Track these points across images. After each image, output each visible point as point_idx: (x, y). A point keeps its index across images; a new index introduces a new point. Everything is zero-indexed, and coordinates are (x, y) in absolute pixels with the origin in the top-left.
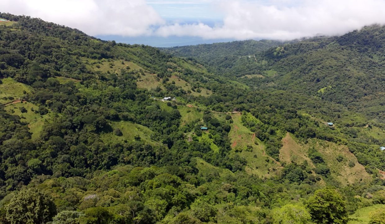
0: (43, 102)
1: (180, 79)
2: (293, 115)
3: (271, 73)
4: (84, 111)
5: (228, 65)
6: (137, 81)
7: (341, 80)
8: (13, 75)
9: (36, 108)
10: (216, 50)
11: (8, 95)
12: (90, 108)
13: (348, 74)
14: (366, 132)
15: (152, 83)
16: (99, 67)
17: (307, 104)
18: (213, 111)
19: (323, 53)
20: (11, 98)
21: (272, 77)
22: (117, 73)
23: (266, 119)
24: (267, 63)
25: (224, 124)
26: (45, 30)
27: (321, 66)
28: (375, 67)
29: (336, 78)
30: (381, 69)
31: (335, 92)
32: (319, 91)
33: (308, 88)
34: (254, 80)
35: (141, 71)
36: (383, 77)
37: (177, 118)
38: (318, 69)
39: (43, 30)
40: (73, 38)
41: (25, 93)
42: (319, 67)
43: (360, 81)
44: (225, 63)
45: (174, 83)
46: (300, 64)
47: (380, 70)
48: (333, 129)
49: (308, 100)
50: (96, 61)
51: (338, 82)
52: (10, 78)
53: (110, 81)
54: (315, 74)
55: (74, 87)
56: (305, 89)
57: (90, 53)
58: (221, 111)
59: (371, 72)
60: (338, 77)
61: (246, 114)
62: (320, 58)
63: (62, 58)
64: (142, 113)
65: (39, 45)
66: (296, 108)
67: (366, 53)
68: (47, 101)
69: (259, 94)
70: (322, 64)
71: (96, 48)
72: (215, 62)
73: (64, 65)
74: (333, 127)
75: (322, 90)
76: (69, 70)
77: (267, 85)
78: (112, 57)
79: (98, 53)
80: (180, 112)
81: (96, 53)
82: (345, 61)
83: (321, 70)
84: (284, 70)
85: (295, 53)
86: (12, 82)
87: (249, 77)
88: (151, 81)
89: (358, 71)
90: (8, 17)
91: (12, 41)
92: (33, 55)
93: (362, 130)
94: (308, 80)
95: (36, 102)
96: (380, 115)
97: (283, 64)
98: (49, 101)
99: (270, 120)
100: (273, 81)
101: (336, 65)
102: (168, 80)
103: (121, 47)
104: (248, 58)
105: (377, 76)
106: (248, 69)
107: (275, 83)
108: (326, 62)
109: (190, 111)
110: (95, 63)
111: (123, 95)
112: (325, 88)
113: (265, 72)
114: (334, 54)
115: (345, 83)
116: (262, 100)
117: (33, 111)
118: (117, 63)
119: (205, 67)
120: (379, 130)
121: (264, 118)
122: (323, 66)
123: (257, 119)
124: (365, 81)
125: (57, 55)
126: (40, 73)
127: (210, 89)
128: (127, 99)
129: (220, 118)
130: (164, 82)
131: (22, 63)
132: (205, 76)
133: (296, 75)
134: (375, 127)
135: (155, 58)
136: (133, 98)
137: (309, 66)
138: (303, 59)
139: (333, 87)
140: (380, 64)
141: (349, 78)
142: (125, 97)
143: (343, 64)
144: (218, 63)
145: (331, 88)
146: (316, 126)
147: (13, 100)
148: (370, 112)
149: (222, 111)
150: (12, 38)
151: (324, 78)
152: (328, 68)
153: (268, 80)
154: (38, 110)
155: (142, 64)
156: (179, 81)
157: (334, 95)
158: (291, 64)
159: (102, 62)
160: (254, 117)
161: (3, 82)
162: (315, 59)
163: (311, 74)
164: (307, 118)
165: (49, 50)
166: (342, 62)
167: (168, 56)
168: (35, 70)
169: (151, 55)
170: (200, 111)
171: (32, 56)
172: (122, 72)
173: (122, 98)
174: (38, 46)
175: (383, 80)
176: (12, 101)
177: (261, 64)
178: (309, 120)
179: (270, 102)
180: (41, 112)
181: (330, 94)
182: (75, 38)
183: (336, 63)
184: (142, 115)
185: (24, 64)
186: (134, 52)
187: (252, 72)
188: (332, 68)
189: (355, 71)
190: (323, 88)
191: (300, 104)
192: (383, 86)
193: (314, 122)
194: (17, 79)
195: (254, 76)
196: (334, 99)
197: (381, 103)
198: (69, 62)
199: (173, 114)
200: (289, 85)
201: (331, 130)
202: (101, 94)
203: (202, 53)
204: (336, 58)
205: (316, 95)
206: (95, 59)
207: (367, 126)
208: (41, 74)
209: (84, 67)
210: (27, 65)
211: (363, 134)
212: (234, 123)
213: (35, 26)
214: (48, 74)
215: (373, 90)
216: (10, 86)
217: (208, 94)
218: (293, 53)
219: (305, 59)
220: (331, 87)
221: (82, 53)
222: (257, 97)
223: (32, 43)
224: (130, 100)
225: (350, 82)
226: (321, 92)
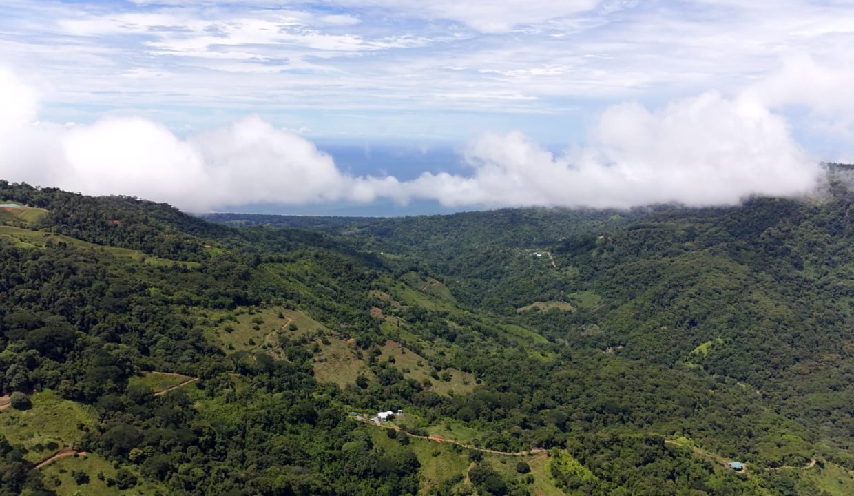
0: (123, 452)
1: (406, 350)
2: (657, 449)
3: (590, 300)
4: (216, 481)
5: (492, 273)
6: (315, 362)
7: (743, 325)
8: (53, 383)
9: (111, 472)
10: (463, 231)
11: (46, 440)
12: (230, 474)
13: (756, 311)
14: (813, 478)
15: (345, 366)
16: (229, 330)
17: (679, 398)
18: (488, 451)
19: (697, 259)
20: (52, 446)
21: (592, 311)
22: (270, 341)
23: (603, 469)
24: (578, 273)
25: (515, 489)
26: (107, 230)
27: (696, 290)
28: (809, 289)
29: (730, 320)
30: (822, 296)
31: (731, 355)
32: (696, 351)
33: (673, 341)
34: (553, 317)
35: (320, 333)
36: (829, 315)
37: (412, 472)
38: (691, 296)
39: (101, 228)
40: (169, 250)
41: (81, 427)
42: (692, 291)
43: (781, 326)
44: (485, 268)
45: (392, 361)
46: (651, 283)
47: (820, 298)
48: (745, 479)
49: (680, 386)
50: (224, 314)
51: (737, 330)
52: (47, 391)
53: (259, 377)
54: (686, 308)
55: (185, 404)
56: (666, 344)
57: (211, 296)
58: (505, 450)
59: (802, 303)
60: (734, 318)
61: (558, 456)
62: (693, 272)
63: (153, 318)
64: (333, 459)
65: (103, 289)
66: (657, 410)
67: (788, 258)
68: (133, 451)
69: (575, 378)
70: (698, 286)
71: (220, 275)
72: (465, 264)
73: (160, 338)
74: (743, 474)
75: (703, 348)
76: (169, 349)
77: (583, 330)
78: (257, 303)
79: (228, 296)
80: (417, 453)
81: (223, 295)
82: (745, 277)
83: (696, 300)
84: (617, 295)
85: (636, 251)
86: (53, 401)
87: (544, 308)
88: (344, 360)
89: (776, 302)
90: (24, 194)
91: (45, 280)
92: (92, 316)
93: (805, 473)
94: (670, 321)
95: (107, 453)
96: (834, 417)
97: (614, 280)
98: (138, 450)
99: (613, 473)
100: (595, 321)
101: (727, 288)
102: (379, 353)
103: (272, 264)
104: (535, 257)
105: (815, 313)
106: (540, 289)
107: (600, 326)
108: (707, 281)
109: (439, 453)
110: (222, 320)
111: (291, 414)
112: (710, 343)
113: (575, 295)
114: (720, 260)
115: (751, 332)
116: (584, 396)
117: (102, 479)
118: (269, 315)
119: (447, 285)
120: (841, 471)
121: (599, 467)
122: (700, 290)
123: (583, 468)
124: (793, 326)
125: (142, 312)
126: (112, 372)
127: (470, 372)
128: (299, 423)
129: (505, 469)
130: (372, 361)
131: (71, 347)
132: (450, 320)
133: (644, 308)
134: (830, 463)
135: (344, 282)
136: (311, 419)
137: (670, 288)
138: (655, 272)
139: (726, 342)
140: (819, 282)
141: (759, 319)
142: (295, 418)
143: (741, 283)
144: (471, 266)
145: (723, 345)
146: (708, 471)
147: (56, 450)
148: (812, 407)
149: (508, 449)
150: (45, 274)
151: (705, 318)
152: (711, 295)
153: (582, 319)
154: (113, 478)
155: (318, 306)
156: (404, 353)
157: (729, 359)
158: (631, 280)
159: (237, 314)
160: (576, 462)
161: (33, 402)
162: (682, 273)
163: (675, 307)
164: (688, 455)
165: (125, 300)
166: (739, 279)
167: (371, 275)
168: (101, 366)
169: (334, 276)
170: (461, 451)
171: (90, 319)
172: (281, 341)
173: (289, 422)
174: (101, 292)
175: (829, 323)
176: (53, 453)
177: (565, 275)
178: (690, 458)
179: (600, 400)
180: (121, 484)
181: (722, 358)
182: (172, 249)
183: (727, 281)
184: (334, 464)
185: (75, 348)
186: (299, 274)
187: (547, 295)
188: (720, 293)
189: (770, 303)
190: (705, 342)
191: (663, 398)
192: (832, 339)
193: (703, 462)
194: (63, 393)
195: (552, 305)
196: (731, 369)
197: (832, 384)
198: (168, 328)
199: (402, 462)
200: (632, 334)
201: (741, 481)
202: (245, 416)
203: (433, 237)
204: (725, 271)
205: (690, 359)
206: (221, 308)
207: (814, 462)
208: (114, 374)
209: (200, 338)
210: (81, 349)
211: (807, 483)
212: (536, 483)
213: (85, 221)
214: (128, 370)
215: (811, 349)
216: (48, 412)
217: (466, 383)
218: (633, 252)
219: (660, 271)
220: (721, 341)
221: (193, 299)
222: (571, 387)
223: (86, 282)
224: (307, 426)
225: (762, 329)
226: (700, 352)
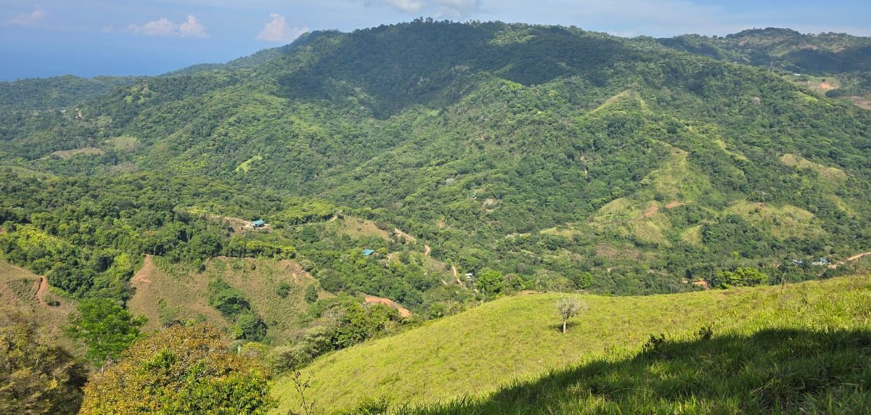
2: (166, 215)
3: (125, 142)
7: (280, 141)
13: (291, 130)
21: (126, 151)
24: (111, 121)
27: (235, 119)
29: (268, 139)
32: (237, 170)
34: (76, 161)
38: (231, 125)
42: (232, 120)
43: (315, 141)
46: (190, 118)
51: (274, 147)
54: (226, 135)
60: (272, 137)
61: (15, 230)
62: (231, 103)
69: (76, 183)
70: (237, 115)
74: (264, 229)
75: (245, 166)
82: (282, 106)
83: (235, 127)
84: (154, 133)
87: (64, 155)
93: (327, 226)
94: (211, 148)
97: (150, 120)
99: (96, 234)
100: (128, 159)
101: (266, 116)
104: (59, 113)
108: (246, 111)
112: (250, 161)
113: (107, 141)
115: (288, 147)
120: (358, 221)
122: (240, 119)
123: (54, 238)
124: (324, 141)
134: (349, 216)
137: (210, 119)
138: (193, 107)
139: (265, 158)
141: (294, 136)
143: (278, 111)
145: (262, 160)
151: (245, 142)
152: (250, 122)
153: (115, 159)
158: (168, 118)
162: (221, 106)
163: (215, 136)
164: (203, 219)
166: (276, 108)
177: (96, 124)
178: (207, 223)
183: (266, 110)
187: (71, 143)
188: (259, 120)
189: (303, 124)
190: (245, 161)
195: (77, 152)
204: (263, 102)
205: (231, 177)
207: (336, 217)
219: (198, 106)
220: (260, 158)
225: (297, 144)
226: (241, 169)
